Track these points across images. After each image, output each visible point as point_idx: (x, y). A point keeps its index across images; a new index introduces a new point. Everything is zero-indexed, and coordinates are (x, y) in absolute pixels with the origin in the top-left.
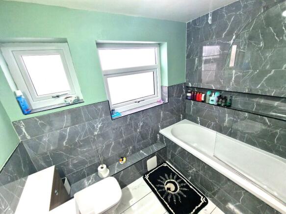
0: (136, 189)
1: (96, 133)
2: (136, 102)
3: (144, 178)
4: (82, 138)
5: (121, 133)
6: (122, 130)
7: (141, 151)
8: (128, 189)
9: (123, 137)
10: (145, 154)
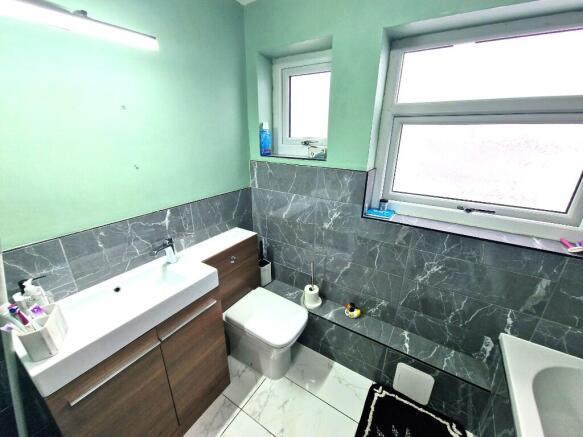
0: (340, 382)
1: (326, 226)
2: (461, 208)
3: (373, 387)
4: (305, 222)
5: (372, 255)
6: (375, 250)
7: (406, 333)
8: (331, 367)
9: (372, 266)
10: (407, 345)
